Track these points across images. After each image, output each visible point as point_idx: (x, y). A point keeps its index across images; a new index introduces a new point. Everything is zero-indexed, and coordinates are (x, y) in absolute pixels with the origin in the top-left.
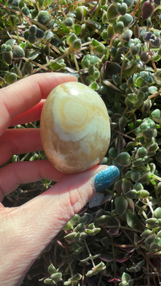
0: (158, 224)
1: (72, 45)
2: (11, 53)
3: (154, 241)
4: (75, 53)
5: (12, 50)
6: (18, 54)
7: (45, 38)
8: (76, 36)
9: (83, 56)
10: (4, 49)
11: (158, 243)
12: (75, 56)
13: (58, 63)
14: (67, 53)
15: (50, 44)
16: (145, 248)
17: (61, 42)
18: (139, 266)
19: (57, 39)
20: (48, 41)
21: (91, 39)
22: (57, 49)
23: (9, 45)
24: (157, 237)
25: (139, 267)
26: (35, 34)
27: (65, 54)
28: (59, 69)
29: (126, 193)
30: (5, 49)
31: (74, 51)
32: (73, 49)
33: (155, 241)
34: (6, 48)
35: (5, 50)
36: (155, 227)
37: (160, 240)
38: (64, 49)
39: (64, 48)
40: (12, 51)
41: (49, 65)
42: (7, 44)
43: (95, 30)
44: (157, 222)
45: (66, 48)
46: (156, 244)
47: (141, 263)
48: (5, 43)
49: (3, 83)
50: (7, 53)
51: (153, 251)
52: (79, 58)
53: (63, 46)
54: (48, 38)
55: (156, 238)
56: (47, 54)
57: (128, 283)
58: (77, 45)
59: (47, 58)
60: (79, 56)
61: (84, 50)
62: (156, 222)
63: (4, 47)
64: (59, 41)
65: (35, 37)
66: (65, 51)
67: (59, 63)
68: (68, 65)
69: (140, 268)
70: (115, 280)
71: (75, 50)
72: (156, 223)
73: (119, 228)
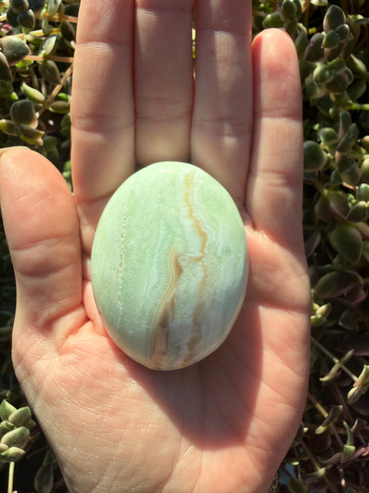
29: (346, 215)
73: (361, 285)
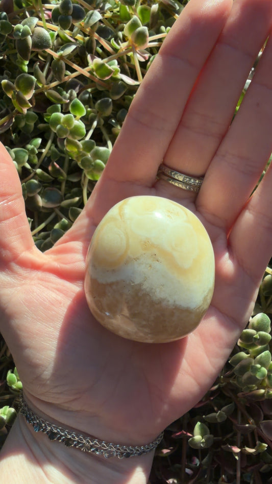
0: (258, 339)
1: (132, 37)
2: (30, 40)
3: (250, 370)
4: (137, 52)
5: (32, 34)
6: (40, 42)
7: (88, 22)
8: (140, 22)
9: (150, 58)
10: (18, 33)
11: (256, 373)
12: (137, 56)
13: (107, 65)
14: (124, 50)
15: (96, 35)
16: (235, 382)
17: (115, 34)
18: (223, 411)
19: (108, 27)
20: (92, 27)
21: (166, 28)
22: (108, 44)
23: (26, 26)
24: (255, 364)
25: (224, 413)
26: (71, 12)
27: (120, 51)
28: (108, 76)
30: (20, 32)
31: (136, 48)
32: (134, 44)
33: (252, 369)
34: (21, 30)
35: (20, 34)
36: (253, 345)
37: (260, 369)
38: (119, 44)
39: (120, 42)
40: (31, 36)
41: (93, 69)
42: (24, 25)
43: (174, 15)
44: (257, 336)
45: (122, 42)
46: (252, 374)
47: (228, 407)
48: (20, 23)
49: (13, 92)
50: (22, 39)
51: (248, 388)
52: (143, 60)
53: (119, 38)
54: (92, 22)
55: (253, 364)
56: (91, 52)
57: (203, 440)
58: (141, 37)
59: (89, 57)
60: (144, 58)
61: (153, 47)
62: (254, 336)
63: (18, 30)
64: (111, 31)
65: (71, 18)
66: (121, 48)
67: (110, 65)
68: (123, 71)
69: (226, 416)
70: (183, 434)
71: (137, 45)
72: (255, 338)
